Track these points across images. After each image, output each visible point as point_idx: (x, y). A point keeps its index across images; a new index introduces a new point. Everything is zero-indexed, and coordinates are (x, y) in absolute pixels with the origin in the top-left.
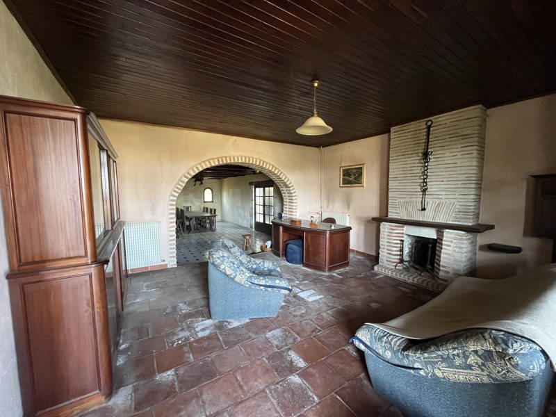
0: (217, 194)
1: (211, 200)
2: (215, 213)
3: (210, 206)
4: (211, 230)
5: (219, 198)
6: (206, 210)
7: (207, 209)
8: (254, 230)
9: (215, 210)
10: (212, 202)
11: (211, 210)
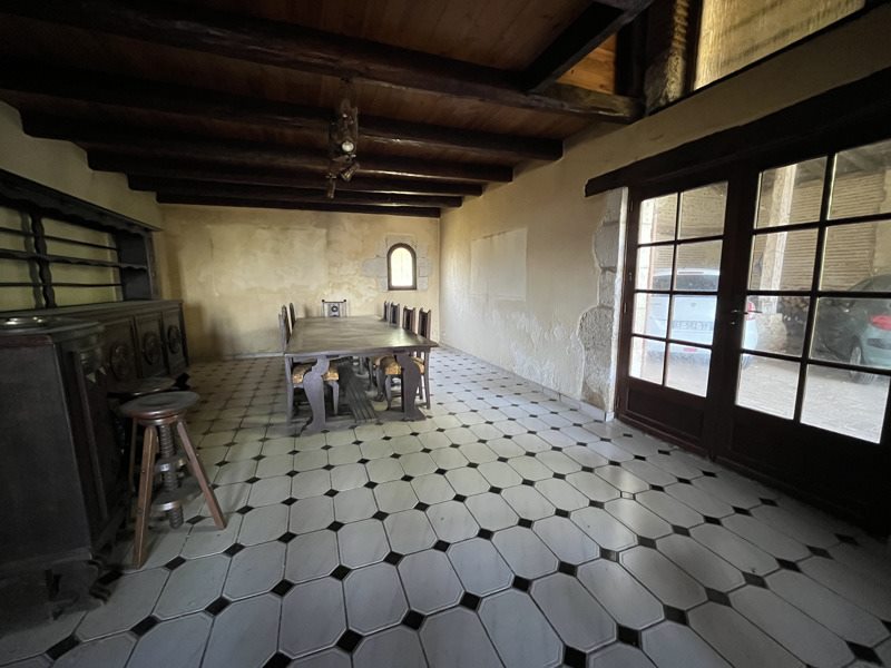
0: (429, 262)
1: (410, 283)
2: (424, 331)
3: (404, 301)
4: (409, 410)
5: (435, 276)
6: (391, 315)
7: (395, 309)
8: (610, 416)
9: (425, 317)
10: (414, 288)
11: (409, 314)
